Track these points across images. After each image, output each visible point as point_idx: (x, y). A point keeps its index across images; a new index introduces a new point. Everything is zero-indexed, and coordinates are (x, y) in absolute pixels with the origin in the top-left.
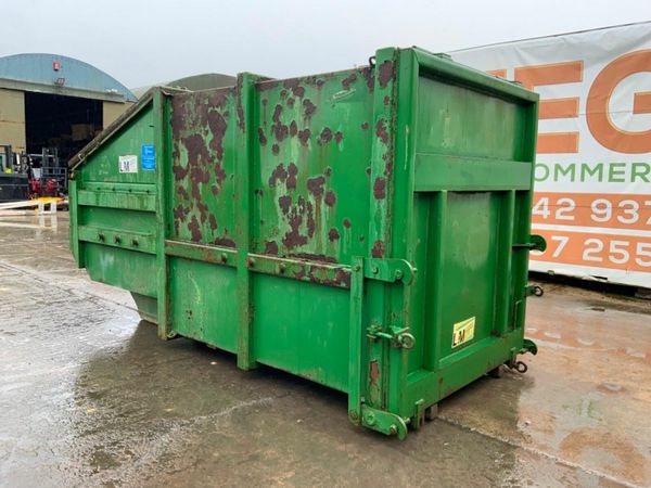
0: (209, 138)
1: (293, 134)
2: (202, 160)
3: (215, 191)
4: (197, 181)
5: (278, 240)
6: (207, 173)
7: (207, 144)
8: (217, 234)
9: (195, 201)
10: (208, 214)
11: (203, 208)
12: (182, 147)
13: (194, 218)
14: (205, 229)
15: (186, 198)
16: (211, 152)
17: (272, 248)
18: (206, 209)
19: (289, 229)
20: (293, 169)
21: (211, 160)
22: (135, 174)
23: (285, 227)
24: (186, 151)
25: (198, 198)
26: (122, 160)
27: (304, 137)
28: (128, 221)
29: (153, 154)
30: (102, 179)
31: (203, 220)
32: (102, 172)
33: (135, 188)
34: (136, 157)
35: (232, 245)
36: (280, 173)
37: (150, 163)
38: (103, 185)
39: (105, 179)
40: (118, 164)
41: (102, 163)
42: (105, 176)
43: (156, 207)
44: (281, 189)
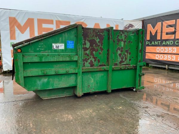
1: (122, 41)
2: (95, 46)
3: (100, 53)
4: (93, 51)
5: (118, 62)
6: (97, 49)
7: (97, 42)
8: (100, 64)
9: (92, 56)
10: (97, 59)
11: (95, 58)
12: (87, 42)
13: (91, 61)
14: (96, 63)
15: (88, 56)
16: (99, 44)
17: (116, 65)
20: (122, 48)
21: (99, 46)
22: (63, 50)
23: (120, 60)
24: (89, 43)
26: (54, 46)
27: (125, 42)
28: (57, 65)
29: (73, 43)
30: (39, 51)
31: (95, 61)
32: (40, 49)
33: (62, 54)
34: (63, 44)
35: (105, 65)
36: (119, 49)
37: (71, 46)
38: (40, 54)
39: (41, 52)
40: (52, 46)
41: (40, 46)
42: (42, 50)
43: (78, 59)
44: (119, 52)
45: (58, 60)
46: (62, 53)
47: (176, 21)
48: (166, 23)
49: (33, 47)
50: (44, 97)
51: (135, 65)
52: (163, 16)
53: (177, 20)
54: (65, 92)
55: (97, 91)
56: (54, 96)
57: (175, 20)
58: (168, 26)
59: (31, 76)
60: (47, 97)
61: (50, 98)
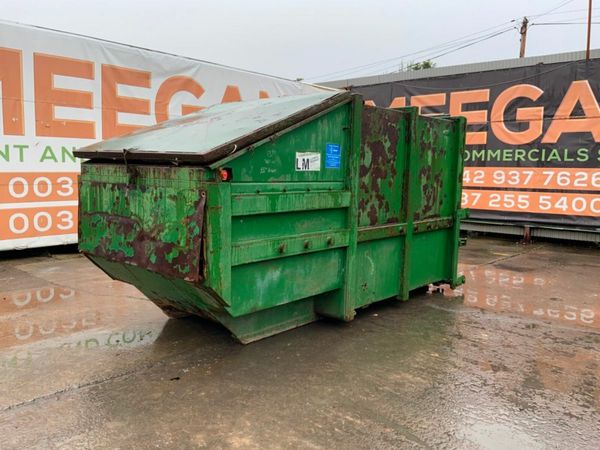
0: (387, 145)
1: (429, 148)
2: (382, 161)
3: (390, 184)
4: (377, 178)
5: (420, 211)
6: (386, 171)
7: (386, 150)
8: (389, 216)
9: (374, 193)
10: (384, 202)
11: (380, 198)
12: (367, 149)
13: (372, 207)
14: (381, 214)
15: (367, 192)
16: (389, 156)
17: (417, 217)
18: (383, 198)
19: (426, 203)
20: (429, 169)
21: (389, 162)
22: (316, 173)
23: (424, 203)
24: (370, 153)
25: (377, 191)
26: (300, 157)
27: (434, 151)
28: (304, 223)
29: (338, 153)
30: (265, 178)
31: (380, 207)
32: (266, 171)
33: (315, 187)
34: (319, 155)
35: (397, 221)
36: (423, 171)
37: (335, 161)
38: (266, 186)
39: (271, 179)
40: (294, 161)
41: (268, 158)
42: (271, 175)
43: (351, 202)
44: (424, 181)
45: (310, 207)
46: (315, 185)
47: (448, 97)
48: (419, 101)
49: (251, 162)
50: (248, 336)
51: (450, 218)
52: (411, 80)
53: (452, 94)
54: (296, 313)
55: (380, 299)
56: (272, 330)
57: (444, 95)
58: (426, 110)
59: (249, 264)
60: (255, 335)
61: (261, 337)
